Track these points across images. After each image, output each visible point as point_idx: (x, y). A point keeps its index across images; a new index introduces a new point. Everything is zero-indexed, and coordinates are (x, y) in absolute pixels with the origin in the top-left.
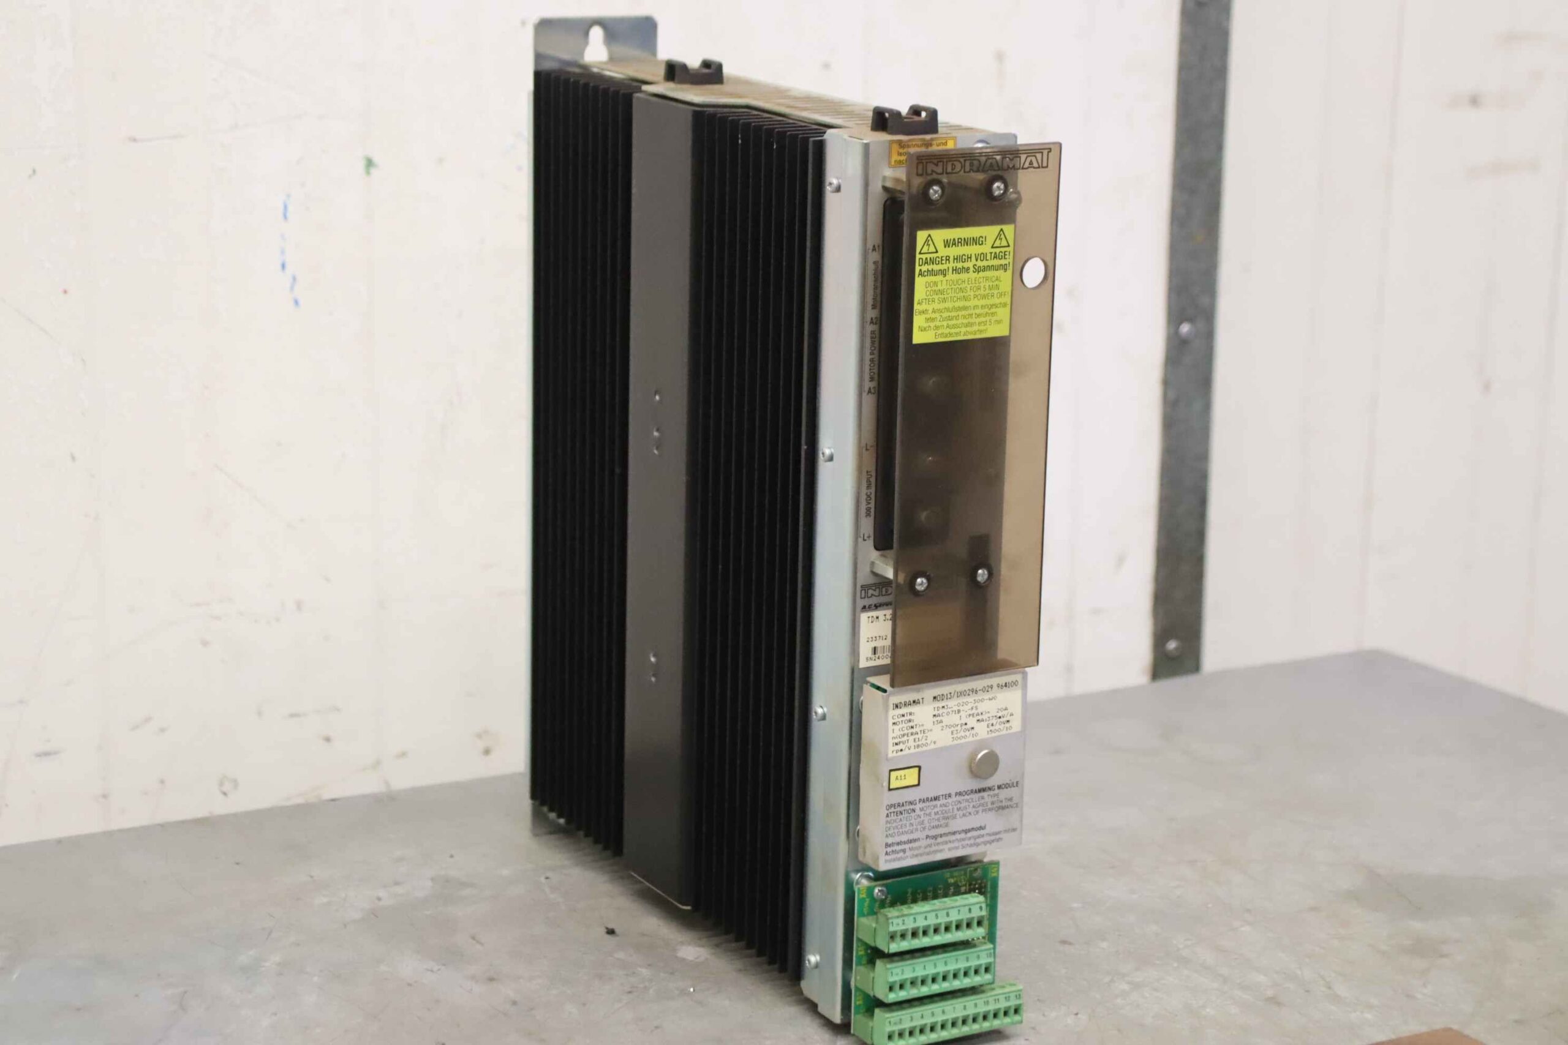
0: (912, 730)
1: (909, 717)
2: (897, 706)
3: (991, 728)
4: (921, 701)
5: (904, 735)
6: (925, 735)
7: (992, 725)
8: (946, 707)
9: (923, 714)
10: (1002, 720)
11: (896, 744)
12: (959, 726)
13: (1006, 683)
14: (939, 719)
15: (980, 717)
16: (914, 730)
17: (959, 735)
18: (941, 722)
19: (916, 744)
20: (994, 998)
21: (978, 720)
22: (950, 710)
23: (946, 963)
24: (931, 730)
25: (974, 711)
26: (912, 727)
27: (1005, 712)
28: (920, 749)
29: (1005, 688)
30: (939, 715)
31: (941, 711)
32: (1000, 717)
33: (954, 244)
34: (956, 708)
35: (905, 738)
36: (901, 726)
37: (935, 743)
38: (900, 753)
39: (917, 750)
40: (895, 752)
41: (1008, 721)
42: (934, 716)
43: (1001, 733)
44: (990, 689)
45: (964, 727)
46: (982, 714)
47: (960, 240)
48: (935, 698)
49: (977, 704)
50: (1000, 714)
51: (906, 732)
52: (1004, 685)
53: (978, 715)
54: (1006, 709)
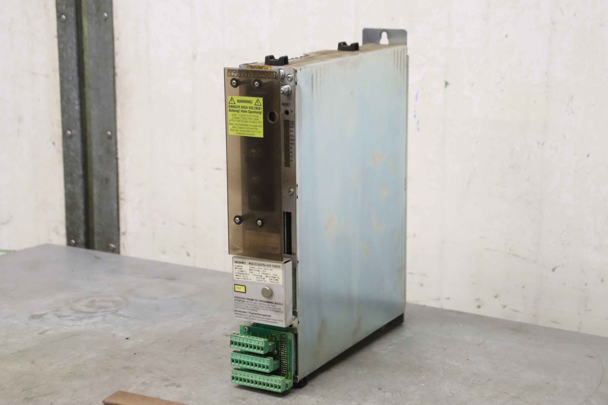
0: (242, 272)
1: (241, 267)
2: (236, 262)
4: (245, 263)
5: (239, 273)
6: (247, 276)
7: (272, 279)
8: (254, 268)
9: (246, 267)
10: (275, 278)
11: (237, 276)
12: (259, 276)
13: (276, 266)
14: (252, 271)
15: (267, 275)
16: (243, 273)
17: (259, 279)
18: (252, 272)
19: (244, 278)
20: (271, 379)
21: (266, 276)
22: (255, 269)
23: (252, 359)
24: (249, 274)
25: (264, 272)
26: (242, 271)
27: (276, 276)
29: (275, 267)
31: (252, 269)
32: (274, 278)
33: (241, 102)
34: (258, 269)
35: (240, 274)
36: (238, 270)
37: (251, 279)
38: (238, 279)
39: (244, 280)
40: (236, 278)
41: (277, 280)
42: (250, 270)
43: (275, 283)
44: (270, 266)
45: (261, 277)
46: (267, 274)
47: (243, 101)
48: (250, 263)
49: (265, 270)
50: (274, 276)
51: (240, 272)
52: (275, 266)
53: (266, 274)
54: (276, 275)
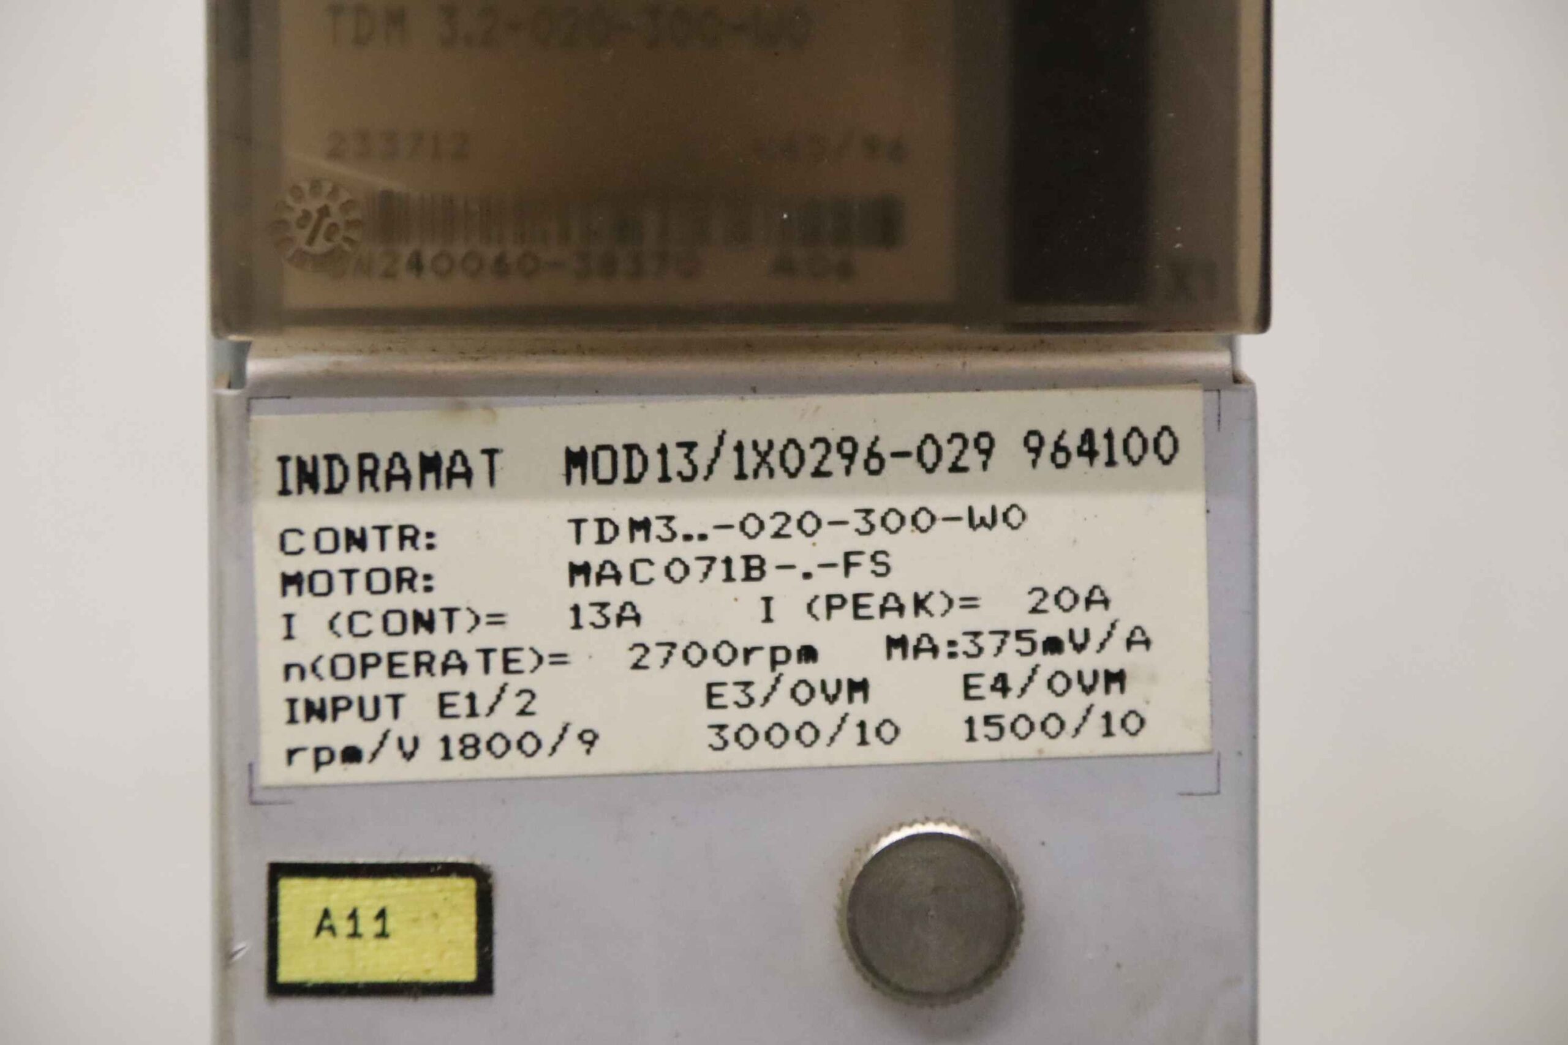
0: (421, 640)
1: (394, 558)
2: (308, 478)
3: (993, 703)
4: (479, 465)
5: (366, 664)
6: (516, 683)
7: (1001, 684)
8: (657, 527)
10: (1068, 661)
11: (315, 711)
12: (761, 659)
13: (1088, 435)
14: (613, 593)
15: (910, 626)
16: (438, 643)
17: (760, 718)
18: (629, 614)
19: (456, 729)
21: (896, 643)
22: (689, 551)
24: (560, 659)
25: (862, 579)
26: (424, 622)
27: (1096, 620)
28: (484, 766)
29: (1079, 463)
30: (611, 573)
31: (622, 552)
32: (1053, 645)
34: (734, 545)
35: (378, 682)
36: (341, 602)
37: (589, 740)
38: (338, 772)
39: (459, 768)
40: (305, 760)
41: (1116, 678)
42: (579, 570)
43: (1065, 745)
44: (971, 458)
45: (794, 671)
46: (920, 604)
48: (575, 459)
49: (880, 539)
50: (1053, 625)
51: (381, 644)
52: (1072, 441)
53: (891, 605)
54: (1097, 598)
